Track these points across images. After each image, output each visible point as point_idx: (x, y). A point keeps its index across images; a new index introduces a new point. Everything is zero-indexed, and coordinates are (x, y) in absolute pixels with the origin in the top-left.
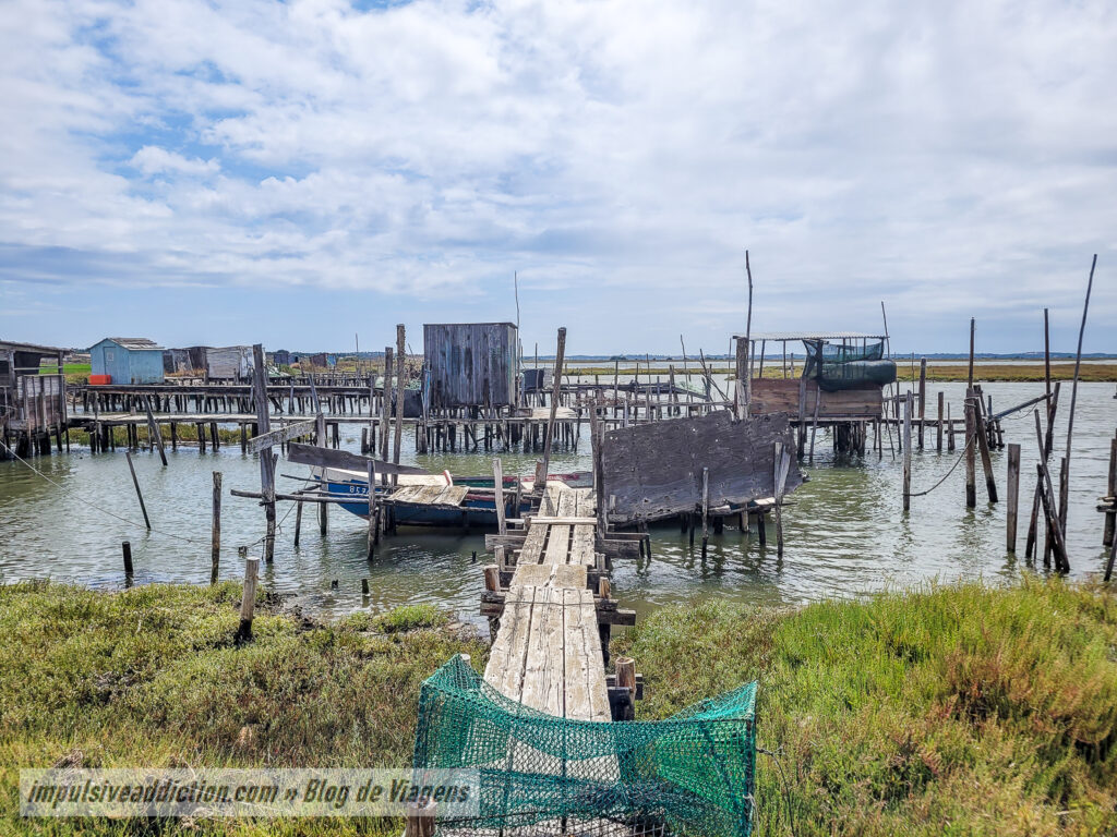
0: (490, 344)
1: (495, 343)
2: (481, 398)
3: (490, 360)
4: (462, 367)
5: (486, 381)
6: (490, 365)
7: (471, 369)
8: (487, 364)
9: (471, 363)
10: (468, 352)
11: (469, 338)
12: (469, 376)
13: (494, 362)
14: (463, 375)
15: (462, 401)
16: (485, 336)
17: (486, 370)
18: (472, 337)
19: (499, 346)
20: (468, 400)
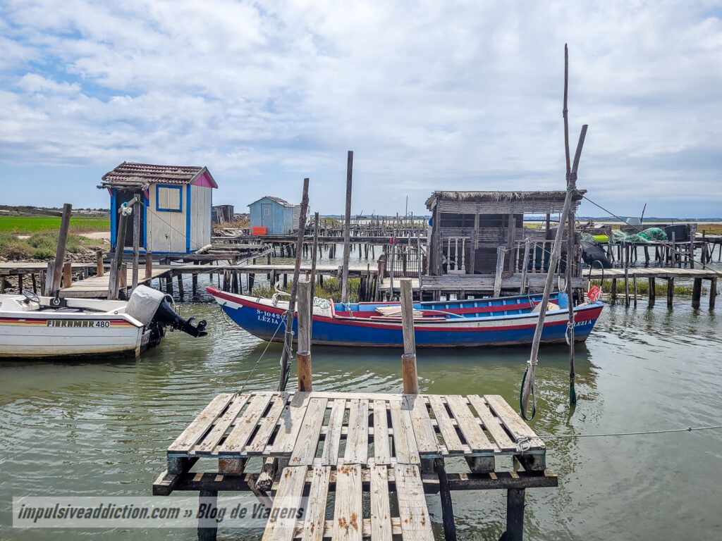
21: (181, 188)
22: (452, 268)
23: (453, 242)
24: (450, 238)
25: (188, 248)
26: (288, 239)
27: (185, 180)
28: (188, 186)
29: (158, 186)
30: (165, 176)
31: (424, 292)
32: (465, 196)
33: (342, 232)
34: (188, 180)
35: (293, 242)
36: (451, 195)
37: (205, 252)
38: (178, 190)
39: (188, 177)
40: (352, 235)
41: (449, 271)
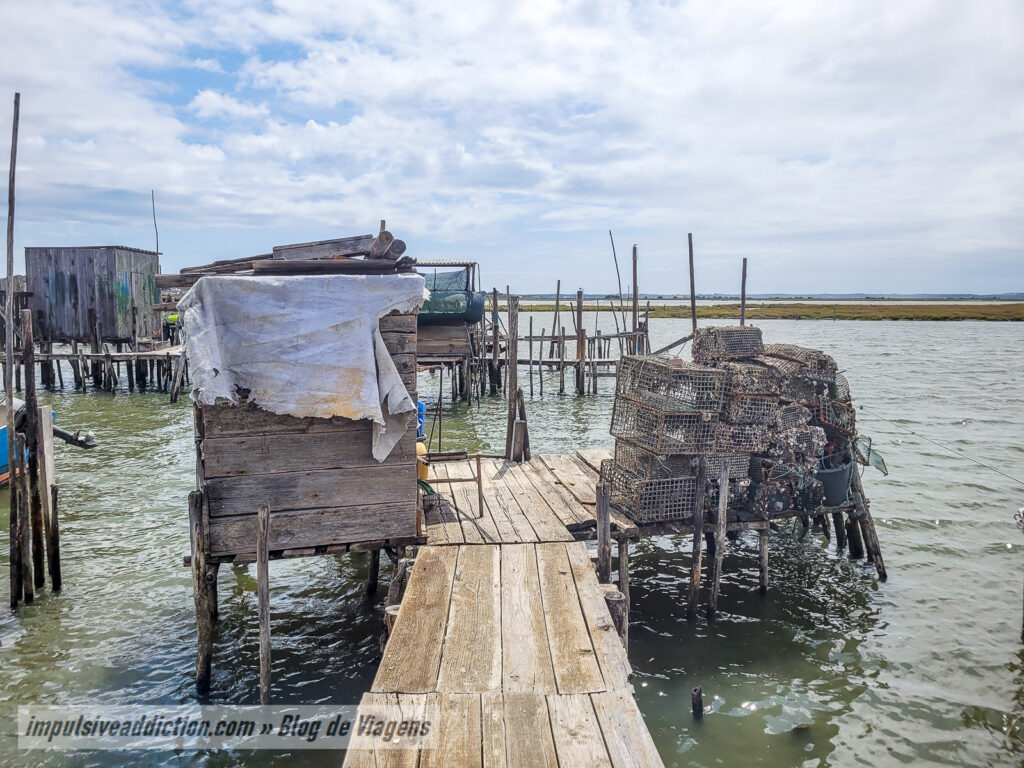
0: (96, 269)
1: (102, 268)
2: (88, 330)
3: (96, 288)
4: (67, 296)
5: (91, 312)
6: (97, 293)
7: (76, 298)
8: (94, 292)
9: (76, 291)
10: (73, 279)
11: (73, 263)
12: (75, 306)
13: (101, 290)
14: (68, 304)
15: (68, 334)
16: (91, 261)
17: (93, 299)
18: (77, 262)
19: (106, 272)
20: (75, 333)
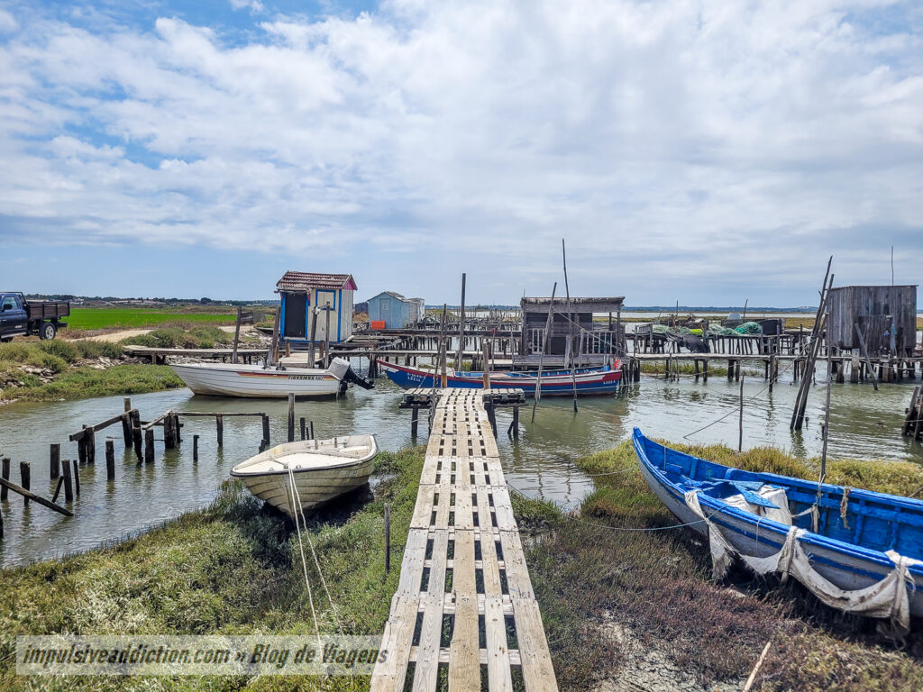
21: (334, 292)
22: (536, 350)
23: (536, 332)
24: (533, 330)
25: (339, 338)
26: (406, 332)
27: (338, 286)
28: (340, 290)
29: (318, 290)
30: (322, 283)
31: (515, 367)
32: (542, 300)
33: (457, 326)
34: (341, 286)
35: (411, 336)
36: (532, 300)
37: (350, 341)
38: (333, 294)
39: (340, 283)
40: (467, 329)
41: (533, 352)
